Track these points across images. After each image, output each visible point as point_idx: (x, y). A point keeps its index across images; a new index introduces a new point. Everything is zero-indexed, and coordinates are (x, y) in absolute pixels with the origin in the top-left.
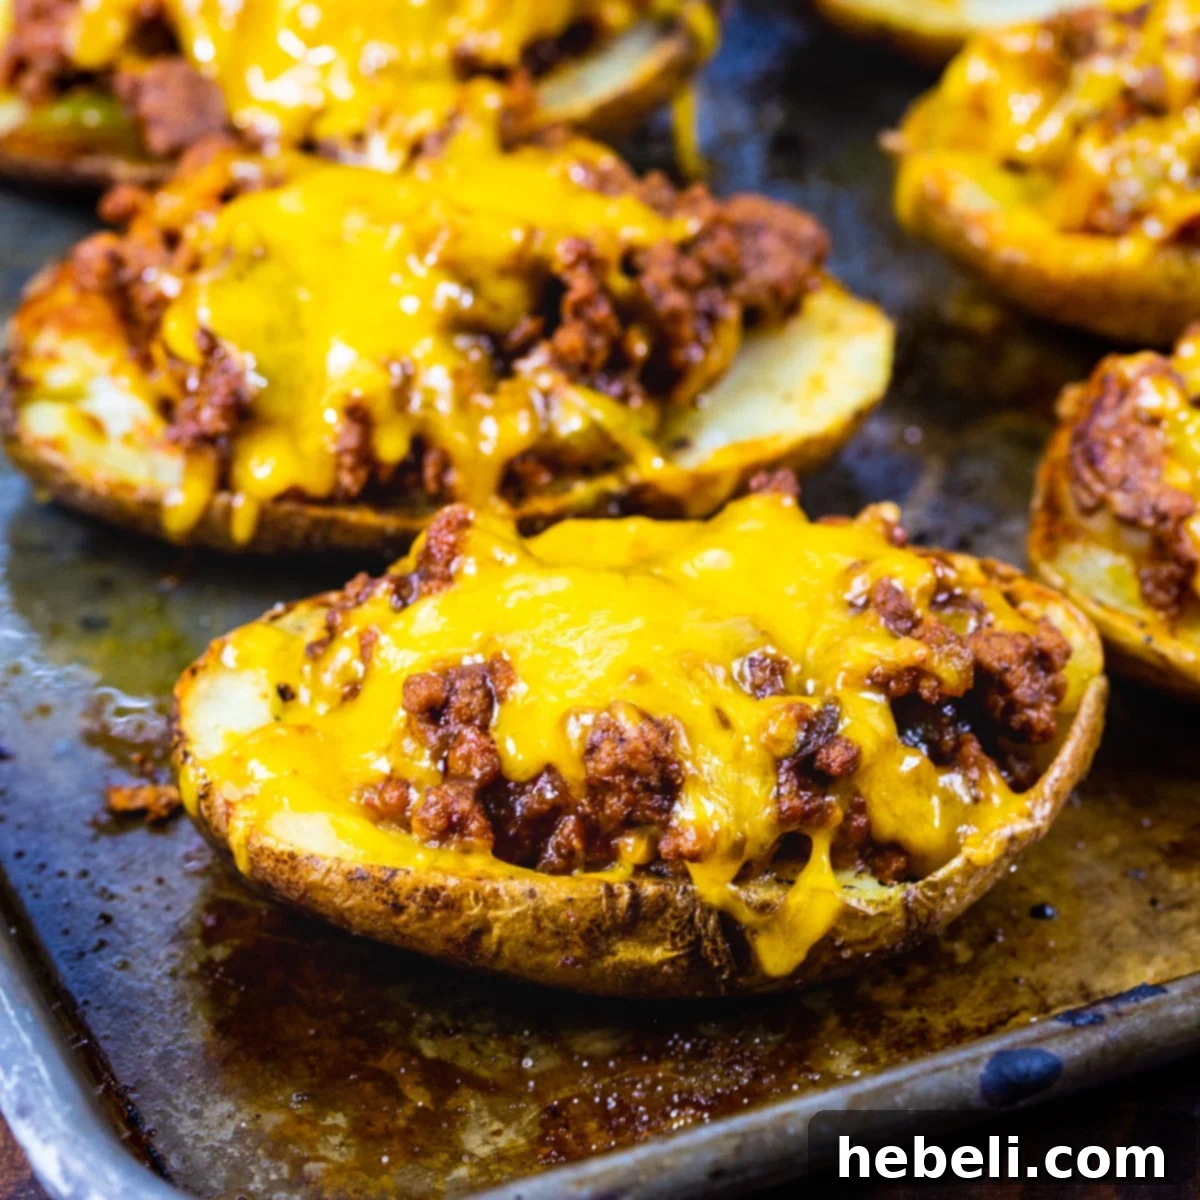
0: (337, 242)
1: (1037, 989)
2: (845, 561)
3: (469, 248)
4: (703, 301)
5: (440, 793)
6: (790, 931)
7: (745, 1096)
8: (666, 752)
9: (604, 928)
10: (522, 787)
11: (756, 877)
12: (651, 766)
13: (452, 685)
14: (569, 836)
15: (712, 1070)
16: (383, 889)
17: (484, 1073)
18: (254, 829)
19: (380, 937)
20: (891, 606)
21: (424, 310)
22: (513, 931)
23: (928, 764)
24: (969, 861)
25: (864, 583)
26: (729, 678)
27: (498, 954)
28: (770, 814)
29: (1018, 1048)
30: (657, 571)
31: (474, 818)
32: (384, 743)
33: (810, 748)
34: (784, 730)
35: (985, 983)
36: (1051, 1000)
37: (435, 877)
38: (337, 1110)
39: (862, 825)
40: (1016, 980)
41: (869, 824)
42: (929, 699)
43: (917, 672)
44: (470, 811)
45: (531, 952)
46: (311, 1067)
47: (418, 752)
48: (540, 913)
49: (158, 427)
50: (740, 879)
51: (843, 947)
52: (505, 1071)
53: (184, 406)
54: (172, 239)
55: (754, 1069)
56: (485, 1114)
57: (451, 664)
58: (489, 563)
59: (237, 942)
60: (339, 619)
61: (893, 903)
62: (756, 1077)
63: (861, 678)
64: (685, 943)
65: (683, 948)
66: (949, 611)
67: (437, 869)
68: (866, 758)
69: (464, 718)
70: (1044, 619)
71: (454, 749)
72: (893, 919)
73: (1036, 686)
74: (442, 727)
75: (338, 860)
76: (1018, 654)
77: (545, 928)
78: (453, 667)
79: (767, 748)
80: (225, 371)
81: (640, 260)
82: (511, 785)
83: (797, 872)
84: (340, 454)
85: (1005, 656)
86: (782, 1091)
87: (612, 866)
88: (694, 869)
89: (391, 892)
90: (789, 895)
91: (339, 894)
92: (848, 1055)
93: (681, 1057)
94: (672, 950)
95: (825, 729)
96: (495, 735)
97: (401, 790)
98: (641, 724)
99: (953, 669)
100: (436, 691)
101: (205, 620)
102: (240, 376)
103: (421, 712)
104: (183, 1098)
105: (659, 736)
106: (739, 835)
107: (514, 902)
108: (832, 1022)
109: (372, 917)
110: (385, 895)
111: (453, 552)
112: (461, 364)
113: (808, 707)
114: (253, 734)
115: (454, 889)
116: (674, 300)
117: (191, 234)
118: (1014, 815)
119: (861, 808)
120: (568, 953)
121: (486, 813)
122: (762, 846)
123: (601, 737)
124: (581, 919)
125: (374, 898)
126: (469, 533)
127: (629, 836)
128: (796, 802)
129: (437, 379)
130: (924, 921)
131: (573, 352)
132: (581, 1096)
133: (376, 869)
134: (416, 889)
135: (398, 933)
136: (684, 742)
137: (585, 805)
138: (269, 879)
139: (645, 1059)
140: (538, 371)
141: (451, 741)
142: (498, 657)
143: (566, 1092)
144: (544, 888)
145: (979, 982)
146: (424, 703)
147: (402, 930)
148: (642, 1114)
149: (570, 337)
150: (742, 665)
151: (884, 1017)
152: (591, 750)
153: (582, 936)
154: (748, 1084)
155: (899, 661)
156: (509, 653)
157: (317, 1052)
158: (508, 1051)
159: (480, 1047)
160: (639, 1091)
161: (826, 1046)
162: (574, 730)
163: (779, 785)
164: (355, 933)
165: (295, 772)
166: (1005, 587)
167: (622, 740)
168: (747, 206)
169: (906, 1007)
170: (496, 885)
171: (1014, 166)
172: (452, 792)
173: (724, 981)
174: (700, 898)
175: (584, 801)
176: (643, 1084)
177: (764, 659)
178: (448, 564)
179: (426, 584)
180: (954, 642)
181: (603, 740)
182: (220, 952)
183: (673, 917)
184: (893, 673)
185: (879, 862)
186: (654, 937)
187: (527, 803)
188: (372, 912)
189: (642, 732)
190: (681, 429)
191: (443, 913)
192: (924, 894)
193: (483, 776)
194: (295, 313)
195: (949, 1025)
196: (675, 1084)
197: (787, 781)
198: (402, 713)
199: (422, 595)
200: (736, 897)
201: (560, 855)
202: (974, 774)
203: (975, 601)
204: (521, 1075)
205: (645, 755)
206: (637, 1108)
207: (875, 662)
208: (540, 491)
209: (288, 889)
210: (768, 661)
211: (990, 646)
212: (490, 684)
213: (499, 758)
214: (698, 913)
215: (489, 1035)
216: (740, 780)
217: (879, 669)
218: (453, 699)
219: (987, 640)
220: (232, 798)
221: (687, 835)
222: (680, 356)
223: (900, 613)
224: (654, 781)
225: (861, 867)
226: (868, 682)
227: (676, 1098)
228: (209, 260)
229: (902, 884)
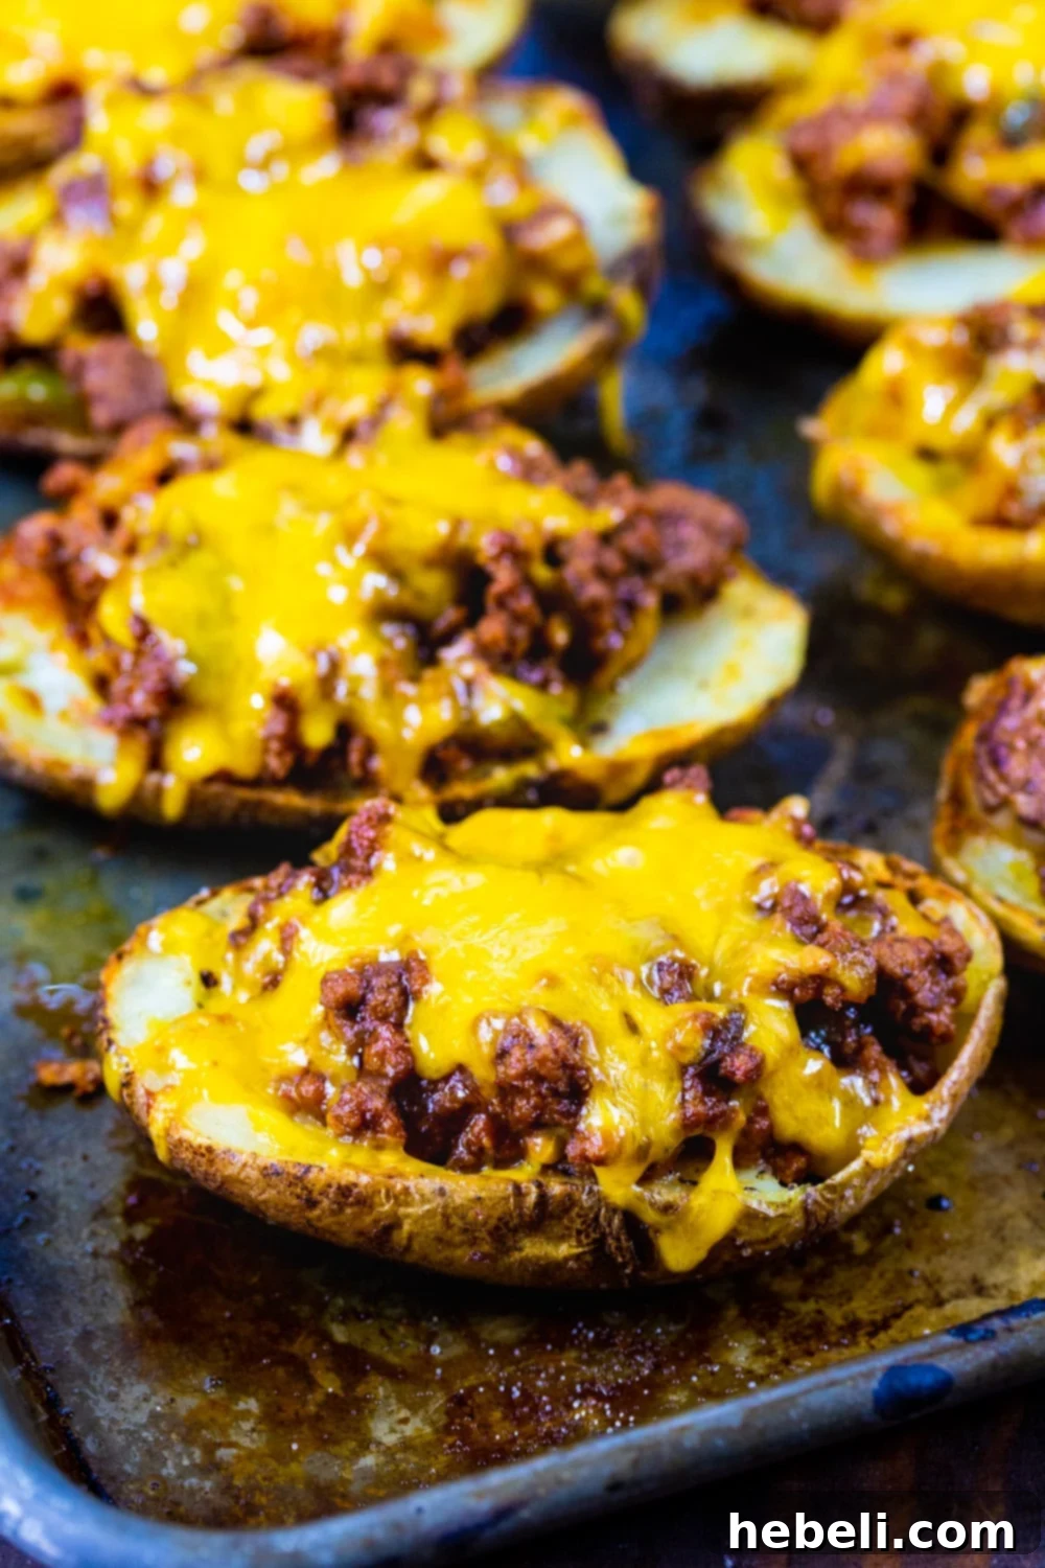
0: (268, 530)
1: (931, 1282)
2: (754, 862)
3: (396, 540)
4: (623, 588)
5: (355, 1090)
6: (693, 1231)
7: (645, 1388)
8: (574, 1059)
9: (511, 1225)
10: (434, 1085)
11: (660, 1177)
12: (560, 1073)
13: (369, 982)
14: (479, 1133)
15: (614, 1361)
16: (296, 1185)
17: (393, 1359)
18: (175, 1120)
19: (294, 1228)
20: (797, 912)
21: (352, 599)
22: (423, 1227)
23: (831, 1067)
24: (867, 1164)
25: (772, 886)
26: (638, 982)
27: (408, 1248)
28: (674, 1119)
29: (910, 1363)
30: (571, 868)
31: (387, 1117)
32: (302, 1035)
33: (715, 1056)
34: (690, 1039)
35: (881, 1275)
36: (944, 1294)
37: (348, 1174)
38: (249, 1395)
39: (764, 1127)
40: (911, 1273)
41: (771, 1127)
42: (833, 1006)
43: (821, 980)
44: (384, 1110)
45: (440, 1247)
46: (226, 1351)
47: (335, 1047)
48: (449, 1211)
49: (94, 704)
50: (645, 1180)
51: (743, 1246)
52: (413, 1357)
53: (118, 685)
54: (110, 520)
55: (655, 1360)
56: (393, 1401)
57: (367, 960)
58: (408, 859)
59: (157, 1221)
60: (261, 910)
61: (793, 1205)
62: (657, 1367)
63: (765, 985)
64: (590, 1240)
65: (588, 1245)
66: (852, 914)
67: (348, 1165)
68: (770, 1064)
69: (380, 1015)
70: (946, 920)
71: (369, 1045)
72: (793, 1221)
73: (937, 989)
74: (358, 1023)
75: (255, 1155)
76: (920, 960)
77: (453, 1225)
78: (370, 963)
79: (673, 1054)
80: (157, 657)
81: (563, 550)
82: (424, 1083)
83: (700, 1171)
84: (267, 740)
85: (907, 962)
86: (682, 1382)
87: (521, 1164)
88: (599, 1171)
89: (305, 1188)
90: (692, 1196)
91: (255, 1188)
92: (747, 1346)
93: (584, 1346)
94: (577, 1247)
95: (730, 1036)
96: (408, 1033)
97: (317, 1084)
98: (550, 1031)
99: (856, 977)
100: (353, 989)
101: (136, 892)
102: (171, 663)
103: (338, 1008)
104: (100, 1378)
105: (568, 1043)
106: (644, 1139)
107: (424, 1200)
108: (732, 1313)
109: (287, 1210)
110: (299, 1191)
111: (373, 847)
112: (386, 652)
113: (714, 1015)
114: (176, 1022)
115: (366, 1187)
116: (595, 590)
117: (128, 515)
118: (912, 1118)
119: (763, 1111)
120: (475, 1248)
121: (400, 1112)
122: (666, 1150)
123: (512, 1043)
124: (489, 1217)
125: (288, 1193)
126: (389, 828)
127: (537, 1137)
128: (701, 1108)
129: (363, 665)
130: (823, 1222)
131: (495, 642)
132: (486, 1384)
133: (290, 1165)
134: (329, 1186)
135: (311, 1226)
136: (592, 1050)
137: (495, 1105)
138: (188, 1170)
139: (549, 1347)
140: (461, 660)
141: (366, 1036)
142: (413, 956)
143: (472, 1380)
144: (454, 1186)
145: (875, 1274)
146: (341, 1000)
147: (315, 1223)
148: (545, 1404)
149: (493, 627)
150: (651, 969)
151: (782, 1309)
152: (502, 1055)
153: (490, 1233)
154: (649, 1375)
155: (804, 970)
156: (425, 953)
157: (231, 1335)
158: (417, 1338)
159: (390, 1333)
160: (543, 1380)
161: (726, 1337)
162: (485, 1035)
163: (684, 1091)
164: (270, 1222)
165: (215, 1064)
166: (909, 884)
167: (532, 1046)
168: (668, 495)
169: (804, 1297)
170: (407, 1183)
171: (927, 455)
172: (365, 1090)
173: (627, 1275)
174: (605, 1198)
175: (495, 1101)
176: (547, 1373)
177: (673, 964)
178: (368, 858)
179: (346, 878)
180: (858, 949)
181: (513, 1046)
182: (141, 1231)
183: (579, 1216)
184: (798, 980)
185: (780, 1162)
186: (560, 1234)
187: (439, 1101)
188: (286, 1205)
189: (551, 1039)
190: (600, 713)
191: (356, 1209)
192: (823, 1196)
193: (397, 1073)
194: (226, 599)
195: (845, 1318)
196: (578, 1374)
197: (692, 1087)
198: (320, 1009)
199: (341, 889)
200: (640, 1198)
201: (470, 1152)
202: (875, 1076)
203: (879, 904)
204: (429, 1362)
205: (553, 1062)
206: (540, 1398)
207: (781, 969)
208: (461, 777)
209: (206, 1180)
210: (676, 965)
211: (893, 952)
212: (405, 983)
213: (414, 1058)
214: (603, 1211)
215: (398, 1321)
216: (646, 1085)
217: (784, 976)
218: (369, 996)
219: (890, 946)
220: (153, 1089)
221: (593, 1139)
222: (600, 644)
223: (806, 918)
224: (562, 1087)
225: (761, 1168)
226: (774, 988)
227: (578, 1388)
228: (146, 545)
229: (802, 1186)
